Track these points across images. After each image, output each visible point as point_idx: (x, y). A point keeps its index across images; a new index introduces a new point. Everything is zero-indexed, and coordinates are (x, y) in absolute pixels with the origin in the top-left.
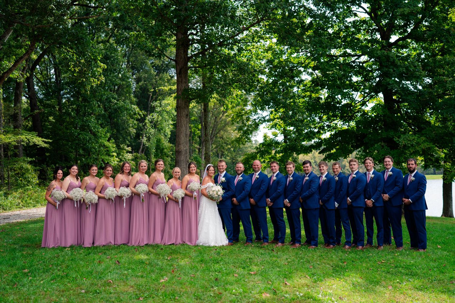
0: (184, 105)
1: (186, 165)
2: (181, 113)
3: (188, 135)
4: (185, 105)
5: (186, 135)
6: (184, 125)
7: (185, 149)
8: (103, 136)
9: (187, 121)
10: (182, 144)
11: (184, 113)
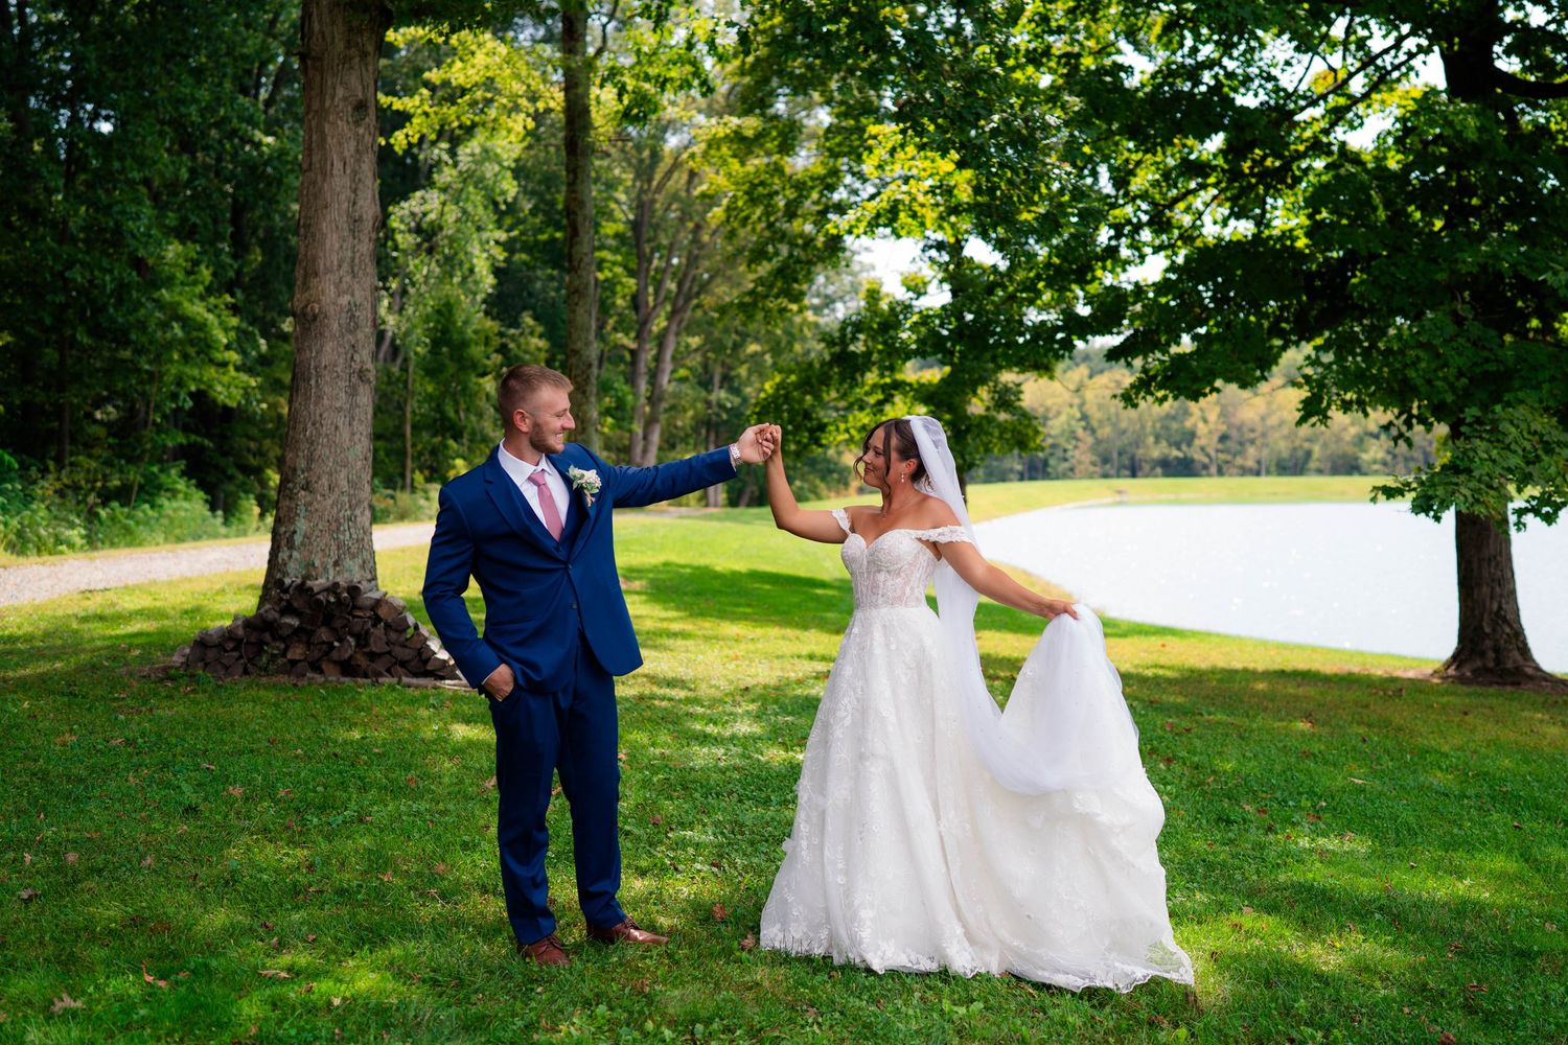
0: (340, 46)
1: (353, 392)
2: (322, 93)
3: (368, 225)
4: (349, 45)
5: (355, 222)
6: (338, 165)
7: (345, 300)
8: (180, 275)
9: (359, 139)
10: (328, 271)
11: (340, 92)
